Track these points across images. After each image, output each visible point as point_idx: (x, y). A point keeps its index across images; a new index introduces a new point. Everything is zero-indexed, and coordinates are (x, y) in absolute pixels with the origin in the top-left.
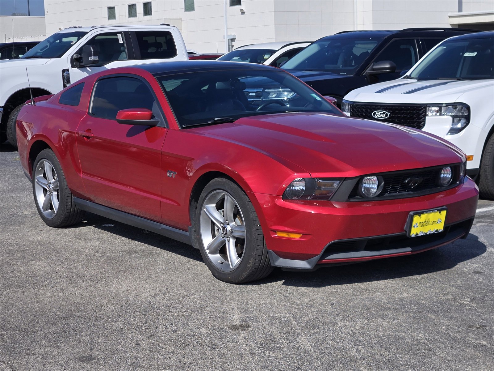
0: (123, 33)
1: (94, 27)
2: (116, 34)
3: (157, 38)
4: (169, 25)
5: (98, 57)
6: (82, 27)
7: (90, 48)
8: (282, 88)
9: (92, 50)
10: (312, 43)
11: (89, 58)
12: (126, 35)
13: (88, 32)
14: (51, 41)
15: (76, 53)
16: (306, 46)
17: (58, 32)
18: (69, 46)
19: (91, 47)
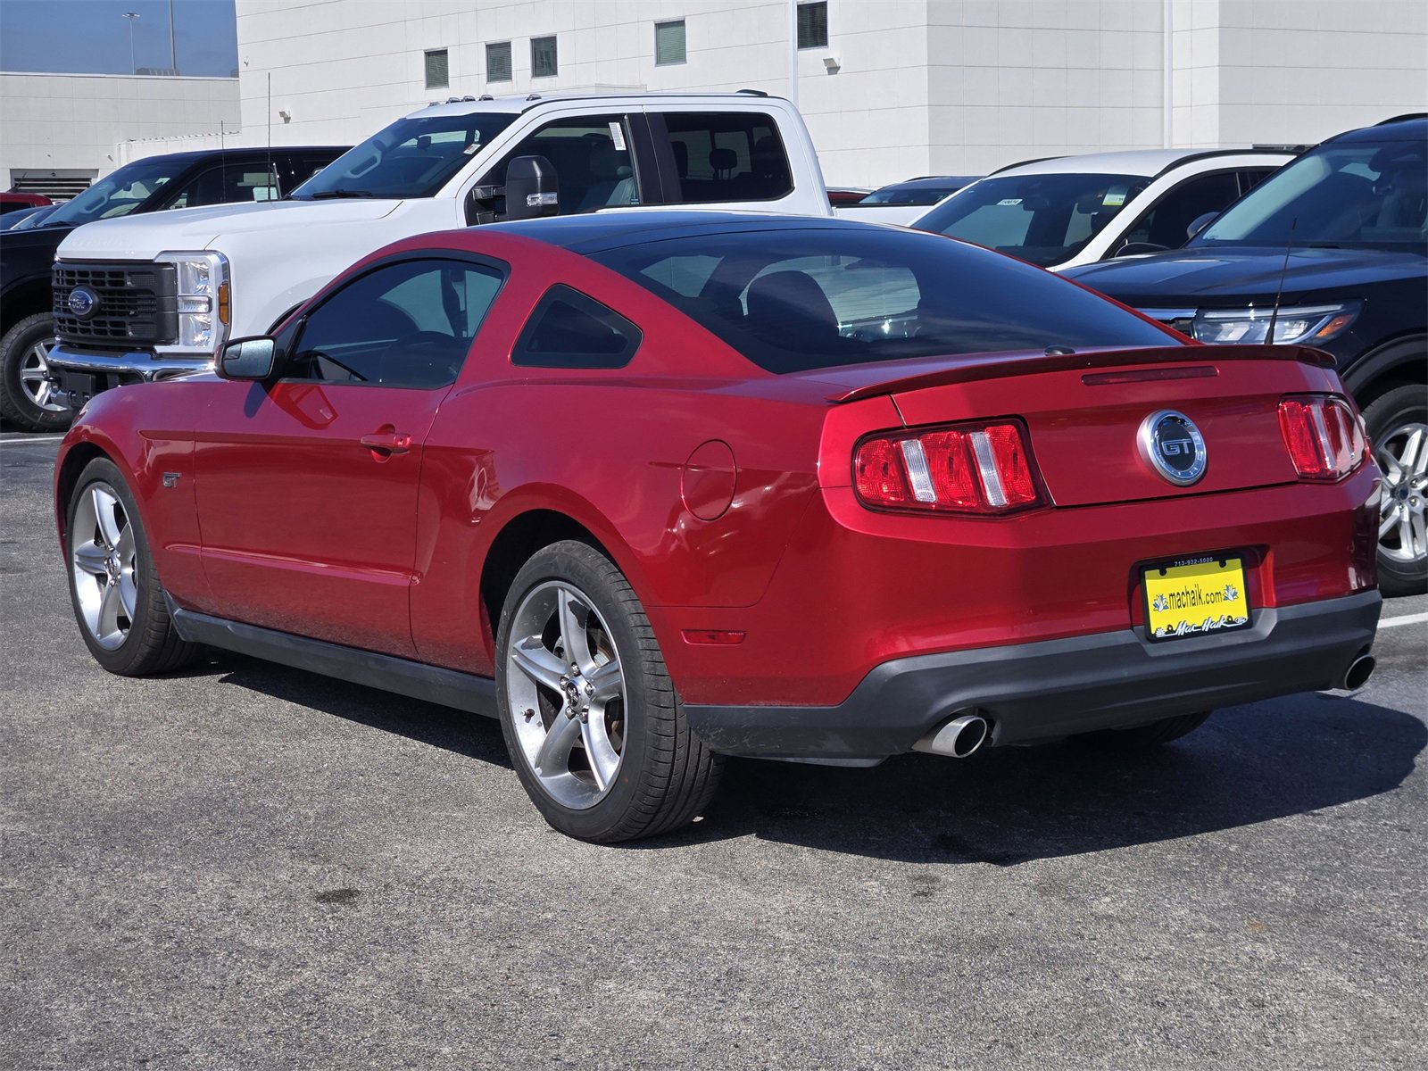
0: (626, 117)
1: (534, 99)
2: (603, 120)
3: (717, 136)
4: (763, 95)
5: (555, 195)
6: (492, 99)
7: (532, 166)
8: (1256, 307)
9: (539, 173)
10: (1301, 152)
11: (529, 198)
12: (636, 123)
13: (517, 116)
14: (387, 143)
15: (481, 182)
16: (1282, 165)
17: (410, 115)
18: (456, 159)
19: (535, 164)
